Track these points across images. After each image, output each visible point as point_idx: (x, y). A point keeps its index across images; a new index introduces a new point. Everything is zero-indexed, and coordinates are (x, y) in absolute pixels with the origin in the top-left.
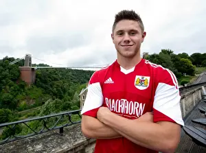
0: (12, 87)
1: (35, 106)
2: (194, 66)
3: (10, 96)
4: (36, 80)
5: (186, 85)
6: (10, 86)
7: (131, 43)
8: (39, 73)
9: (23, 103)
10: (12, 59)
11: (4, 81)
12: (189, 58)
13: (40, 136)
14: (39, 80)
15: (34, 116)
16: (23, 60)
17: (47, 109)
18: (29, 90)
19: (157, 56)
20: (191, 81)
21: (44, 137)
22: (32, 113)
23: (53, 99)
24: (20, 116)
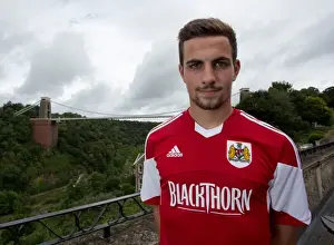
0: (19, 154)
1: (58, 185)
2: (331, 109)
3: (18, 169)
4: (59, 142)
5: (318, 144)
6: (16, 151)
8: (65, 129)
9: (38, 180)
10: (18, 107)
11: (5, 143)
12: (321, 95)
14: (63, 139)
16: (37, 108)
18: (47, 157)
19: (265, 93)
20: (326, 135)
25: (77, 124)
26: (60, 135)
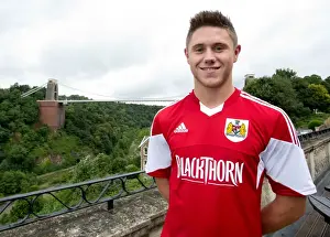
0: (26, 135)
1: (66, 166)
3: (23, 149)
4: (66, 123)
5: (317, 129)
6: (23, 133)
7: (217, 65)
8: (71, 111)
9: (45, 161)
10: (25, 88)
11: (12, 124)
12: (323, 83)
13: (76, 214)
14: (70, 122)
15: (64, 182)
16: (44, 89)
17: (85, 171)
18: (55, 138)
19: (269, 80)
20: (325, 122)
21: (83, 216)
22: (61, 178)
23: (96, 154)
24: (40, 183)
25: (85, 107)
26: (66, 117)
